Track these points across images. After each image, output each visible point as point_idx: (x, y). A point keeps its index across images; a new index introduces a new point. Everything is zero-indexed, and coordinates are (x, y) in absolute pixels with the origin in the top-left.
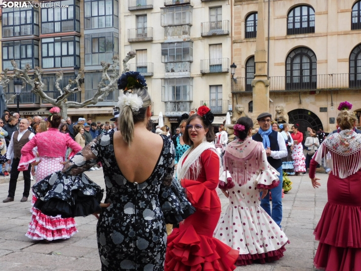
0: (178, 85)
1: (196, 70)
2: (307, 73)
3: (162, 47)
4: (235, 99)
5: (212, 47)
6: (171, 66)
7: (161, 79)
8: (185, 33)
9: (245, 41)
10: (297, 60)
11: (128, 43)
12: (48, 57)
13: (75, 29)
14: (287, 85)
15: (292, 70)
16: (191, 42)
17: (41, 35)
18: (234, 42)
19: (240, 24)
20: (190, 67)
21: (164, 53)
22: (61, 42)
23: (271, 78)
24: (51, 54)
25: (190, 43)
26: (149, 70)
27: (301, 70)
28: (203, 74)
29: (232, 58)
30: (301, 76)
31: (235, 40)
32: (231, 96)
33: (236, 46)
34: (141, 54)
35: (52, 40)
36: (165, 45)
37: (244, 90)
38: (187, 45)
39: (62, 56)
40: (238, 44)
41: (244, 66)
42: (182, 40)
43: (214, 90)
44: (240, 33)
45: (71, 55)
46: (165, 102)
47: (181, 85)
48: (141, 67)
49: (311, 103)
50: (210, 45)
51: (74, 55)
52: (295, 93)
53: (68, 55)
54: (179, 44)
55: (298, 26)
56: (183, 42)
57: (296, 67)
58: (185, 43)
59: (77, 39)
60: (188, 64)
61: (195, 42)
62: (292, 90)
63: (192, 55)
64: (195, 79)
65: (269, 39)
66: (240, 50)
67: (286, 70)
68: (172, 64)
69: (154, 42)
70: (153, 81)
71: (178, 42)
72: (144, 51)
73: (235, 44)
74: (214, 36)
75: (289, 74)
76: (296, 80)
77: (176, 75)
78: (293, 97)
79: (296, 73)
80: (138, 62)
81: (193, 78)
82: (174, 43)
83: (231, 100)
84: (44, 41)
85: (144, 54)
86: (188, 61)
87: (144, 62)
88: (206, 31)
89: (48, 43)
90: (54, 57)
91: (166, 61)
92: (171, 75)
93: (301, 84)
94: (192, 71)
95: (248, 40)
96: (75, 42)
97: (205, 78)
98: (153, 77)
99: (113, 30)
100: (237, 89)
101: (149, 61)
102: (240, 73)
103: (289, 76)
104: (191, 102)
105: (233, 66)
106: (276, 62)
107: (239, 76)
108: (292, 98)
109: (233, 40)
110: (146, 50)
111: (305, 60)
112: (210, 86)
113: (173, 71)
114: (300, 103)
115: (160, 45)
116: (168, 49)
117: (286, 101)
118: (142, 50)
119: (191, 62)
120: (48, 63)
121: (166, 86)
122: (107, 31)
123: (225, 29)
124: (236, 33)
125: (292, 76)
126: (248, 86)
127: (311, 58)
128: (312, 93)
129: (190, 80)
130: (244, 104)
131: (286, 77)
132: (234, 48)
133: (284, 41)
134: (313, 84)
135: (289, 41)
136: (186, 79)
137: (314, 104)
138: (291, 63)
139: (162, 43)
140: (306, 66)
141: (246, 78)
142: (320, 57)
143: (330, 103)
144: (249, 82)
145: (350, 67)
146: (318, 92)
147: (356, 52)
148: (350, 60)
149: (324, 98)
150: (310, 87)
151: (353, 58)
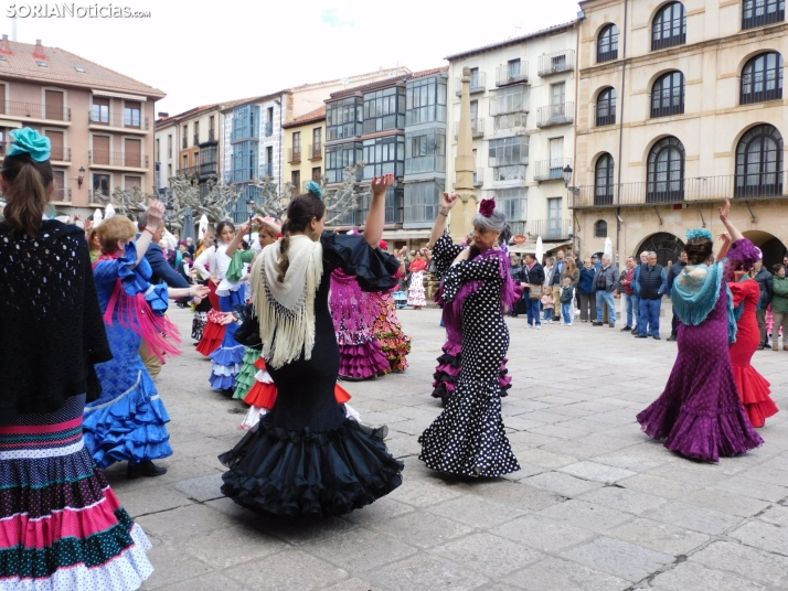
0: (507, 198)
2: (676, 176)
3: (490, 146)
4: (576, 218)
5: (553, 142)
6: (503, 171)
7: (488, 190)
8: (517, 124)
9: (594, 130)
10: (664, 158)
12: (369, 164)
13: (396, 126)
14: (649, 196)
15: (656, 173)
16: (527, 136)
17: (363, 137)
18: (578, 134)
19: (586, 107)
20: (525, 173)
21: (492, 153)
22: (382, 143)
23: (624, 185)
24: (372, 161)
25: (524, 139)
26: (478, 178)
27: (669, 172)
28: (541, 182)
29: (575, 157)
30: (668, 181)
31: (581, 131)
32: (572, 213)
33: (581, 139)
35: (373, 142)
36: (493, 142)
37: (591, 203)
38: (520, 142)
39: (382, 163)
40: (584, 136)
41: (593, 168)
42: (513, 134)
43: (554, 204)
44: (585, 120)
45: (391, 161)
47: (510, 198)
49: (676, 223)
50: (551, 139)
51: (396, 161)
53: (389, 161)
54: (509, 141)
55: (666, 103)
56: (513, 137)
57: (663, 167)
58: (515, 139)
59: (400, 139)
60: (524, 167)
61: (532, 137)
63: (526, 154)
64: (529, 189)
65: (621, 126)
66: (586, 145)
67: (648, 173)
68: (503, 168)
69: (484, 138)
70: (483, 192)
71: (508, 138)
73: (580, 136)
74: (554, 125)
75: (652, 179)
76: (662, 188)
77: (506, 184)
78: (652, 213)
79: (662, 177)
81: (527, 188)
82: (504, 139)
83: (572, 220)
84: (365, 143)
86: (521, 164)
88: (545, 120)
89: (369, 146)
90: (375, 164)
91: (496, 165)
92: (501, 184)
93: (669, 194)
94: (526, 178)
95: (598, 129)
96: (397, 144)
97: (542, 187)
99: (435, 125)
100: (580, 203)
101: (478, 164)
102: (584, 178)
103: (651, 181)
104: (524, 222)
105: (568, 170)
106: (631, 161)
107: (583, 184)
108: (650, 216)
109: (578, 130)
111: (675, 156)
112: (550, 200)
113: (502, 178)
114: (661, 223)
115: (488, 143)
116: (496, 147)
117: (643, 220)
119: (526, 165)
120: (369, 173)
122: (428, 126)
123: (569, 115)
124: (581, 120)
125: (655, 182)
126: (597, 198)
127: (682, 152)
128: (678, 207)
129: (519, 191)
130: (589, 224)
131: (648, 183)
132: (578, 142)
133: (643, 128)
134: (681, 193)
135: (649, 128)
136: (516, 189)
137: (680, 224)
138: (656, 162)
139: (490, 140)
140: (676, 166)
141: (596, 186)
142: (688, 153)
143: (701, 223)
144: (602, 192)
145: (737, 165)
146: (684, 206)
147: (747, 140)
148: (737, 154)
149: (694, 215)
150: (678, 198)
151: (742, 150)
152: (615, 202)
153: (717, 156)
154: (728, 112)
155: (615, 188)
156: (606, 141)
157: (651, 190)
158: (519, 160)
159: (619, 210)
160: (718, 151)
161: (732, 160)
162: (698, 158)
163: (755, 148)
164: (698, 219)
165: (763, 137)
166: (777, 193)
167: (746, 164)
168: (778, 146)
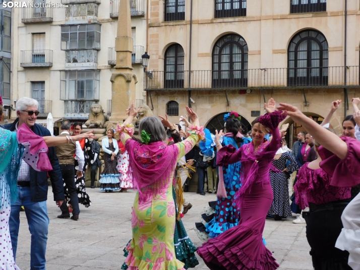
0: (80, 79)
1: (103, 60)
2: (237, 66)
3: (62, 31)
4: (150, 98)
6: (74, 54)
7: (60, 71)
8: (90, 13)
9: (163, 24)
10: (227, 51)
11: (23, 25)
14: (214, 82)
15: (220, 63)
16: (99, 24)
18: (150, 26)
20: (96, 57)
21: (64, 37)
23: (195, 72)
25: (97, 26)
26: (47, 59)
27: (231, 63)
28: (112, 66)
29: (147, 46)
30: (231, 70)
31: (152, 24)
32: (145, 94)
33: (153, 31)
34: (38, 39)
36: (66, 28)
37: (162, 86)
38: (94, 29)
40: (155, 28)
41: (163, 57)
42: (86, 22)
44: (157, 15)
46: (65, 101)
47: (84, 79)
48: (38, 56)
49: (241, 105)
52: (222, 91)
54: (82, 27)
55: (227, 7)
56: (87, 24)
57: (225, 59)
58: (89, 26)
60: (94, 52)
61: (104, 25)
62: (219, 89)
63: (99, 41)
64: (102, 72)
65: (191, 23)
66: (157, 36)
67: (213, 63)
68: (74, 52)
69: (54, 23)
70: (52, 73)
71: (82, 25)
72: (42, 35)
73: (152, 28)
75: (216, 68)
76: (226, 76)
77: (79, 66)
78: (219, 96)
79: (225, 67)
80: (35, 49)
81: (100, 70)
82: (77, 25)
83: (145, 100)
85: (42, 39)
86: (94, 49)
87: (42, 48)
88: (116, 11)
91: (68, 48)
92: (73, 66)
93: (231, 81)
94: (99, 62)
95: (167, 24)
98: (52, 69)
99: (2, 7)
100: (151, 85)
101: (47, 48)
102: (157, 65)
103: (216, 70)
104: (97, 101)
105: (146, 56)
106: (200, 52)
107: (156, 69)
108: (218, 98)
109: (149, 23)
110: (44, 33)
111: (236, 50)
113: (75, 61)
114: (228, 105)
115: (60, 27)
116: (69, 32)
117: (211, 102)
118: (40, 33)
119: (98, 50)
121: (67, 80)
123: (140, 9)
124: (152, 14)
125: (220, 71)
126: (167, 82)
127: (243, 48)
128: (243, 92)
129: (94, 74)
130: (162, 104)
131: (213, 71)
132: (150, 33)
133: (210, 26)
134: (244, 81)
135: (216, 26)
136: (90, 72)
137: (244, 106)
138: (220, 55)
139: (62, 26)
140: (237, 59)
141: (165, 72)
142: (251, 47)
143: (262, 105)
144: (171, 77)
145: (289, 60)
146: (248, 92)
147: (296, 41)
148: (289, 52)
149: (256, 99)
150: (241, 85)
151: (292, 49)
152: (186, 85)
153: (275, 52)
155: (186, 74)
156: (177, 34)
157: (216, 77)
158: (91, 45)
159: (190, 93)
160: (276, 48)
161: (286, 56)
162: (259, 53)
163: (303, 47)
164: (260, 102)
165: (309, 40)
166: (321, 83)
167: (296, 60)
168: (321, 47)
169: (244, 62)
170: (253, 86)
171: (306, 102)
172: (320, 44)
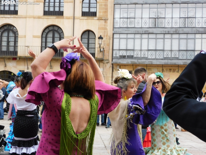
2: (12, 44)
10: (6, 34)
15: (1, 41)
27: (8, 42)
30: (8, 46)
49: (13, 66)
52: (2, 58)
57: (5, 39)
93: (8, 52)
114: (6, 66)
125: (1, 46)
128: (15, 59)
134: (15, 53)
137: (15, 67)
140: (12, 39)
142: (20, 33)
143: (26, 67)
145: (42, 42)
146: (18, 59)
147: (47, 31)
148: (42, 37)
149: (22, 63)
150: (14, 55)
151: (44, 36)
153: (34, 37)
154: (39, 18)
160: (35, 35)
161: (40, 39)
162: (25, 37)
163: (50, 35)
164: (25, 65)
165: (54, 31)
166: (59, 56)
167: (46, 42)
168: (60, 36)
169: (16, 42)
170: (21, 56)
171: (51, 66)
172: (60, 34)
